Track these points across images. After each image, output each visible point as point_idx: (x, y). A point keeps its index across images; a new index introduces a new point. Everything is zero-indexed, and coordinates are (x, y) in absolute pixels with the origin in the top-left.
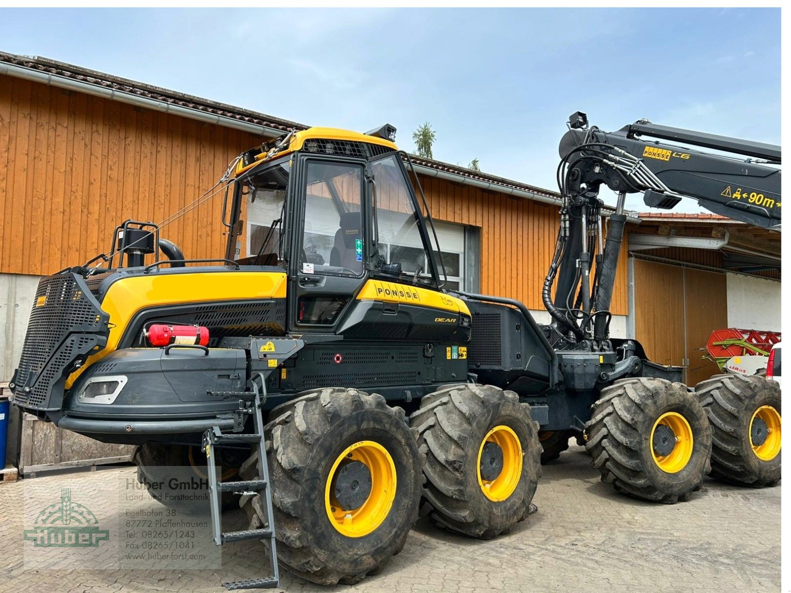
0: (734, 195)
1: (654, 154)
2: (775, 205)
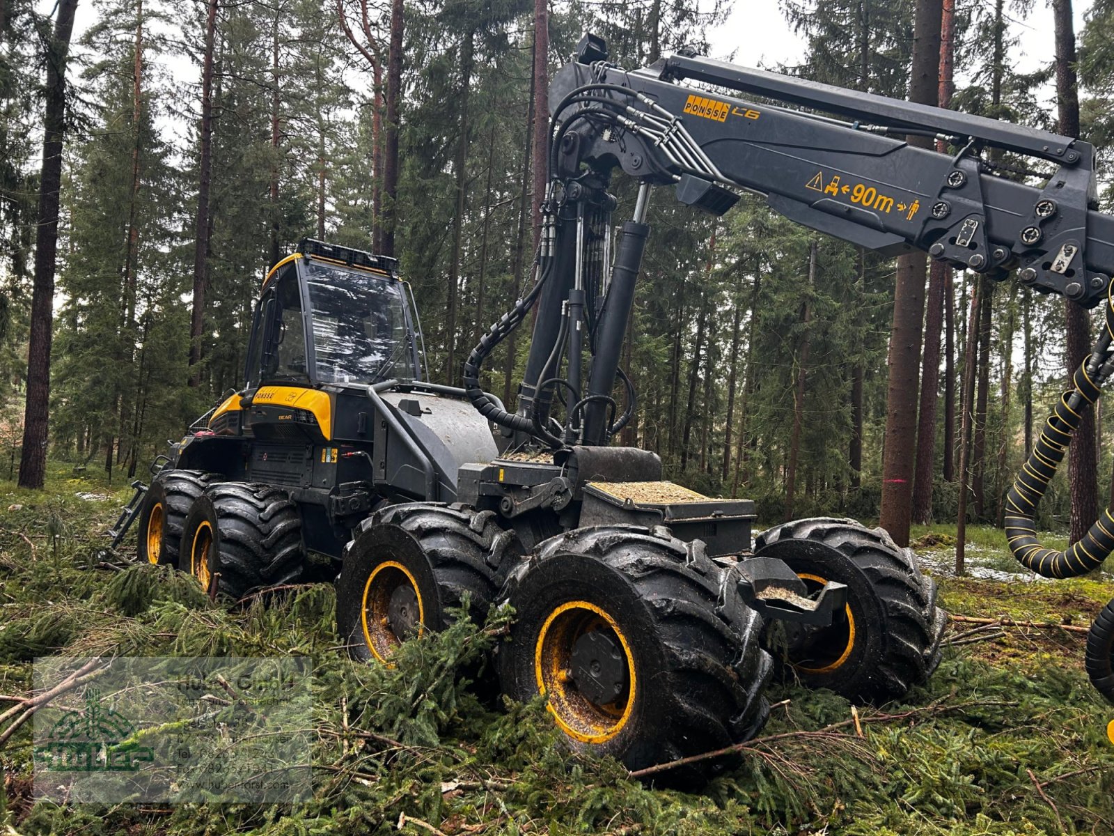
0: (828, 188)
1: (702, 110)
2: (894, 208)
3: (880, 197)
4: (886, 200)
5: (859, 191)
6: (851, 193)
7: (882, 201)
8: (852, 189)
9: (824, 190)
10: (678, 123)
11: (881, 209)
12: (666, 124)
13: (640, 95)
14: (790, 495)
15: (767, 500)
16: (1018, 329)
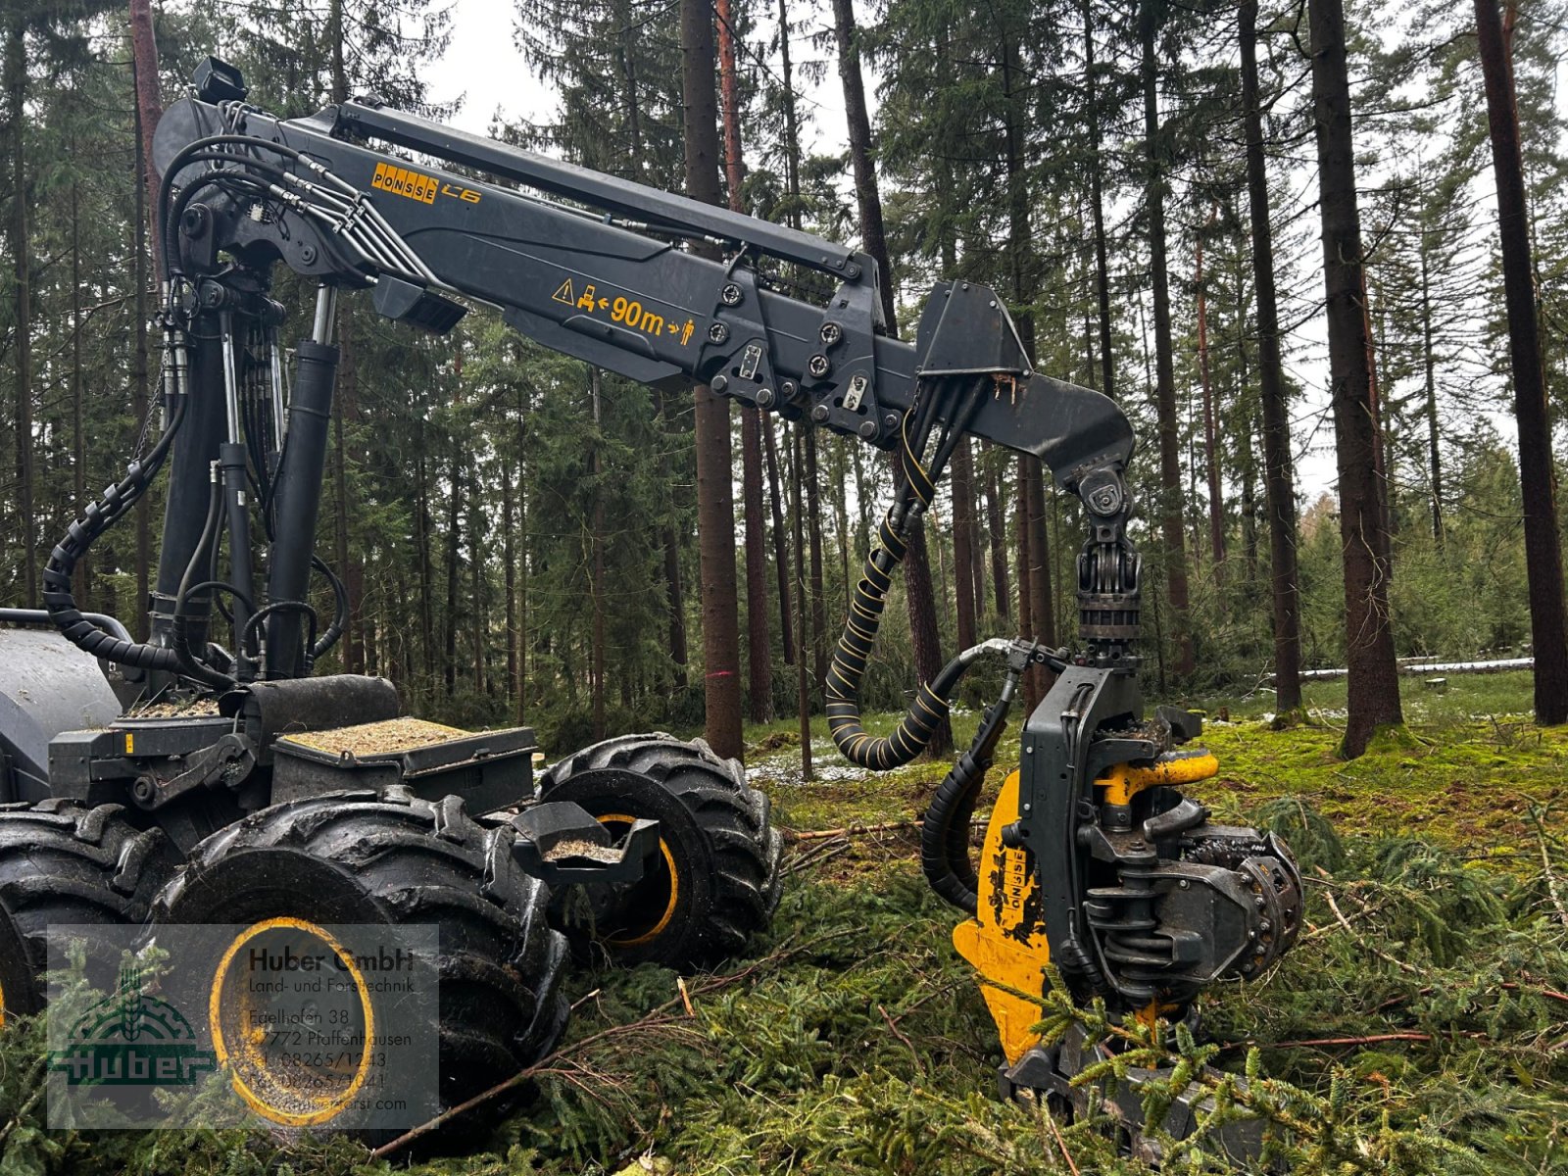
0: (582, 302)
1: (399, 185)
2: (665, 329)
3: (647, 315)
4: (654, 319)
5: (620, 306)
6: (610, 309)
7: (649, 320)
8: (611, 301)
9: (576, 303)
10: (365, 201)
11: (650, 330)
12: (348, 203)
13: (302, 157)
14: (600, 708)
15: (569, 720)
16: (849, 471)
